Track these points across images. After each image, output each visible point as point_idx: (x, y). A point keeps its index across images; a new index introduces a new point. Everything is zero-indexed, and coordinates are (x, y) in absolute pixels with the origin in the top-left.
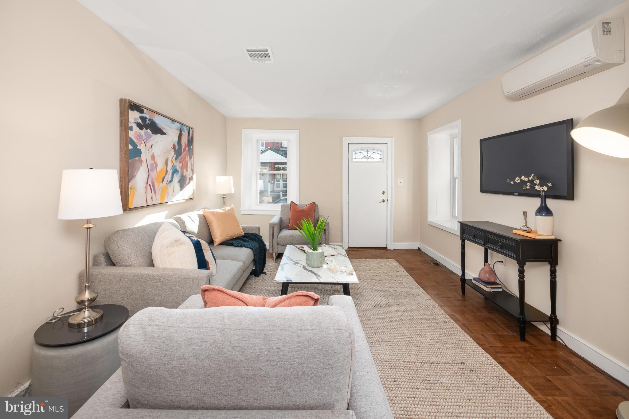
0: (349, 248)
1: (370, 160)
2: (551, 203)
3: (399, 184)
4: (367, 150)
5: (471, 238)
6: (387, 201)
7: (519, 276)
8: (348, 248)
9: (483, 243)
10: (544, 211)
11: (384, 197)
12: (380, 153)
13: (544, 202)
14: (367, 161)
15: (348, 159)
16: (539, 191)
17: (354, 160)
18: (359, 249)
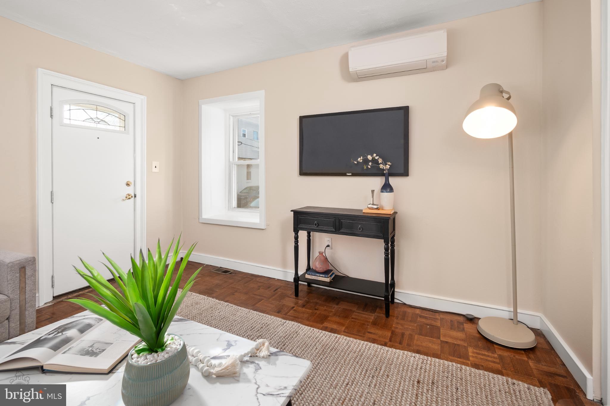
0: (55, 298)
1: (101, 126)
2: (393, 181)
3: (154, 170)
4: (95, 107)
5: (315, 227)
6: (135, 196)
7: (385, 253)
8: (51, 299)
9: (334, 230)
10: (387, 187)
11: (130, 190)
12: (123, 117)
13: (387, 180)
14: (95, 126)
15: (51, 116)
16: (383, 170)
17: (66, 121)
18: (81, 293)
